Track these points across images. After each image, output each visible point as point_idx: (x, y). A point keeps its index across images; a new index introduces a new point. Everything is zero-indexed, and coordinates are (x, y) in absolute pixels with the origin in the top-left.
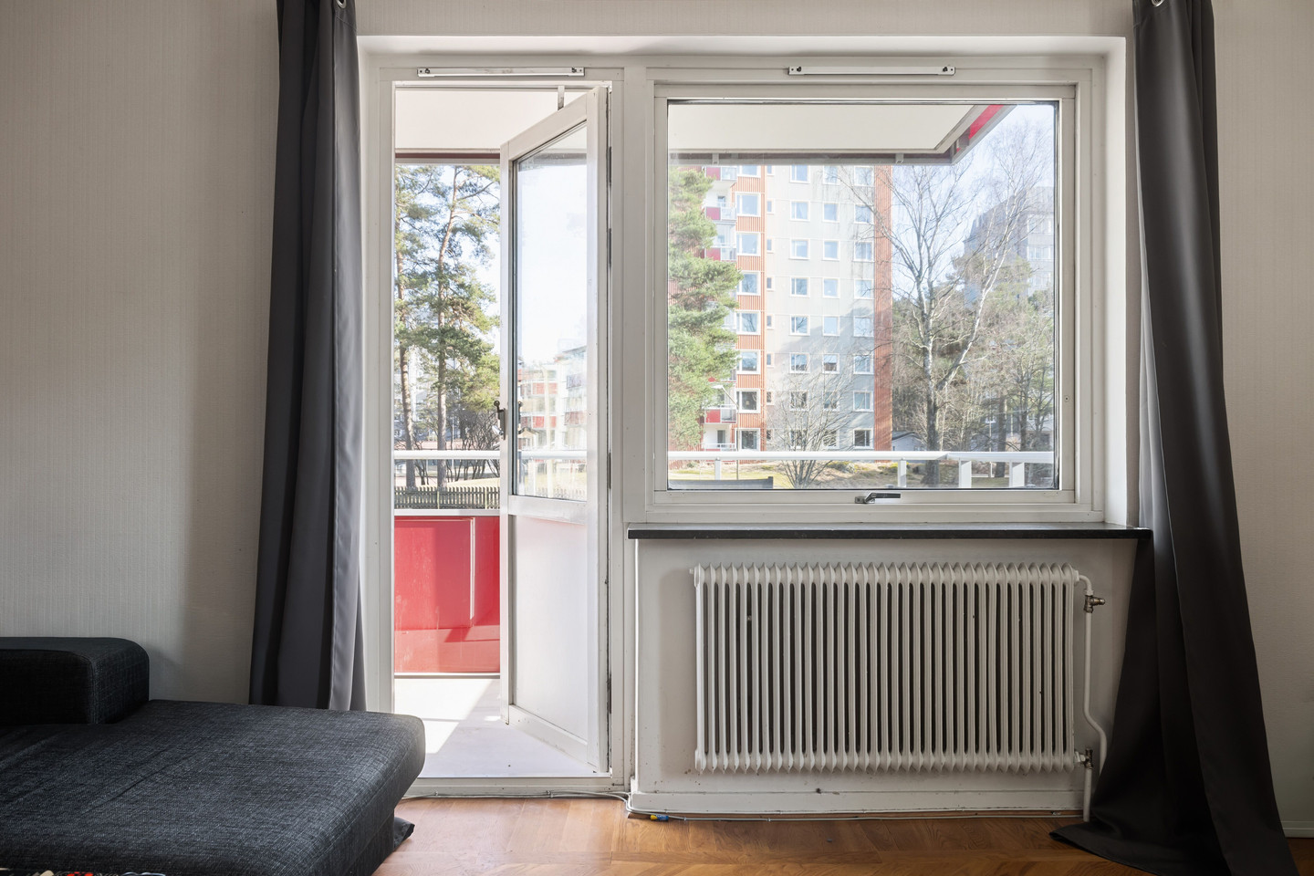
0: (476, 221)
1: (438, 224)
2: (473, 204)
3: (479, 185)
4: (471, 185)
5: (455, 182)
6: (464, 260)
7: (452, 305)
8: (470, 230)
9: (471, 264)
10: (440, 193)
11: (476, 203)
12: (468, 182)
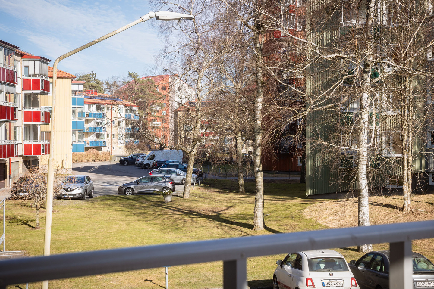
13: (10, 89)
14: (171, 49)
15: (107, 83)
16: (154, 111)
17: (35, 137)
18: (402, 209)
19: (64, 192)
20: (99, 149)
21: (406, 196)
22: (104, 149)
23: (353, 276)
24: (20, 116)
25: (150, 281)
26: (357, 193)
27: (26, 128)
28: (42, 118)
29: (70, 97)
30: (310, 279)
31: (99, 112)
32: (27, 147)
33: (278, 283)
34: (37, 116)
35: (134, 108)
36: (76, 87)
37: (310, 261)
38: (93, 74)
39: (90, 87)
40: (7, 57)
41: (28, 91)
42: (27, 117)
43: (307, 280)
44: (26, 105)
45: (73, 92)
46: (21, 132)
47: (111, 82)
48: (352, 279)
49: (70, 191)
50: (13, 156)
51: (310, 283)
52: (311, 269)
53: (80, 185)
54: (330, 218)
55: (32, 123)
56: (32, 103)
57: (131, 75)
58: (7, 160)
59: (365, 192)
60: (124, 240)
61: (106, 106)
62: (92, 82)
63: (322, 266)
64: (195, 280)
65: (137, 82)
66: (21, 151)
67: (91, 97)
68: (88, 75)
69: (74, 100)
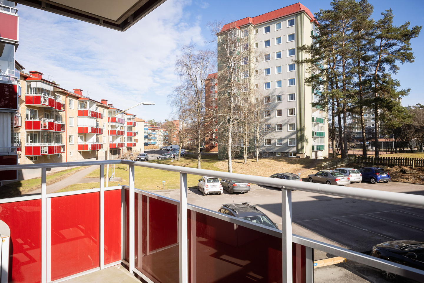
0: (391, 57)
1: (375, 61)
2: (389, 51)
3: (392, 43)
4: (388, 43)
5: (381, 44)
6: (386, 72)
7: (381, 90)
8: (387, 61)
9: (389, 73)
10: (375, 49)
11: (391, 50)
12: (387, 43)
13: (122, 125)
14: (174, 112)
15: (158, 123)
16: (173, 132)
17: (131, 141)
18: (244, 163)
19: (138, 159)
20: (154, 144)
21: (245, 159)
22: (156, 145)
23: (221, 184)
24: (126, 134)
25: (159, 187)
26: (227, 158)
27: (128, 138)
28: (133, 134)
29: (143, 128)
30: (207, 185)
31: (155, 132)
32: (128, 144)
33: (199, 187)
34: (131, 133)
35: (166, 131)
36: (145, 124)
37: (207, 179)
38: (153, 120)
39: (152, 124)
40: (122, 115)
41: (129, 126)
42: (128, 134)
43: (206, 185)
44: (128, 130)
45: (145, 126)
46: (126, 139)
47: (159, 122)
48: (220, 185)
49: (141, 158)
50: (123, 147)
51: (207, 186)
52: (207, 182)
53: (144, 156)
54: (222, 166)
55: (130, 136)
56: (130, 130)
57: (166, 120)
58: (121, 148)
59: (230, 158)
60: (154, 174)
61: (157, 131)
62: (153, 123)
63: (212, 181)
64: (174, 186)
65: (168, 122)
66: (126, 145)
67: (152, 128)
68: (151, 120)
69: (145, 129)
